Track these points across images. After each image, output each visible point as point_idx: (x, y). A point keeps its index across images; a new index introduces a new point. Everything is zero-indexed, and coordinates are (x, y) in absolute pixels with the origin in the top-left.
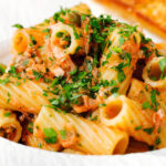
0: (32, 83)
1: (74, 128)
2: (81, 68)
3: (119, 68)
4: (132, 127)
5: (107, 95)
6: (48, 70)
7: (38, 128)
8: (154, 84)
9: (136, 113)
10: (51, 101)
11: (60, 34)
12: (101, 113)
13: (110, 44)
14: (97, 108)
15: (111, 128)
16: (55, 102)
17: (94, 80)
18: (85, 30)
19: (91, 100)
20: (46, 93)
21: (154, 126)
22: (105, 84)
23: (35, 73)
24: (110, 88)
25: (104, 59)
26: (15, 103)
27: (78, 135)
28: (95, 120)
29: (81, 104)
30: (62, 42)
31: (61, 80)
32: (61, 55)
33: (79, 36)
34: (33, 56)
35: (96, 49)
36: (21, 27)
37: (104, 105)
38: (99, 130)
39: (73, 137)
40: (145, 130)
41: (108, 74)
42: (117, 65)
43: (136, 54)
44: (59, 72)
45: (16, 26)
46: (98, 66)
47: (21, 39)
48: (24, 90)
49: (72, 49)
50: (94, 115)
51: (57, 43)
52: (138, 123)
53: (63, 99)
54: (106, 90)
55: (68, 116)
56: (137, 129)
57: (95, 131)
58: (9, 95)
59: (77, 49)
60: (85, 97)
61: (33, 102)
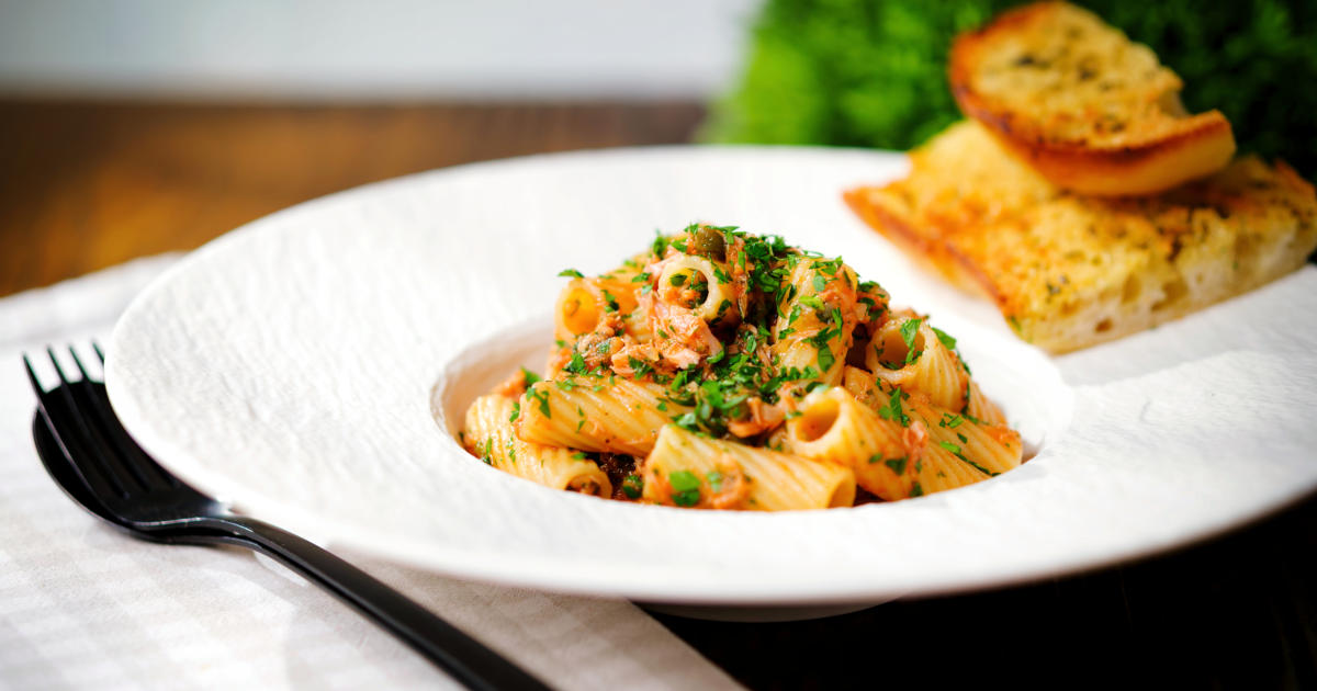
0: (627, 383)
1: (739, 467)
2: (734, 349)
3: (820, 341)
4: (862, 456)
5: (799, 395)
6: (661, 357)
7: (656, 472)
8: (895, 377)
9: (869, 427)
10: (675, 420)
11: (679, 280)
12: (792, 434)
13: (793, 293)
14: (783, 425)
15: (819, 460)
16: (689, 417)
17: (766, 370)
18: (738, 264)
19: (766, 407)
20: (663, 403)
21: (908, 454)
22: (794, 375)
23: (633, 362)
24: (804, 384)
25: (782, 324)
27: (748, 480)
28: (779, 448)
29: (747, 416)
30: (686, 293)
31: (695, 373)
32: (687, 322)
33: (727, 278)
34: (618, 333)
35: (761, 308)
36: (580, 275)
37: (798, 414)
38: (793, 466)
39: (739, 484)
40: (889, 463)
41: (795, 354)
42: (815, 333)
43: (851, 310)
44: (686, 358)
45: (569, 273)
46: (770, 342)
47: (578, 303)
48: (615, 401)
49: (710, 307)
50: (774, 440)
51: (674, 297)
52: (873, 447)
53: (706, 411)
54: (796, 387)
55: (719, 444)
56: (872, 460)
57: (785, 468)
58: (581, 413)
59: (723, 308)
60: (754, 401)
61: (635, 425)
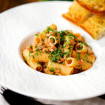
0: (44, 54)
3: (69, 48)
5: (67, 57)
7: (48, 68)
8: (79, 51)
9: (76, 62)
10: (51, 59)
11: (51, 39)
12: (66, 62)
13: (66, 41)
15: (69, 67)
17: (62, 52)
19: (62, 59)
20: (49, 57)
26: (40, 60)
27: (60, 69)
32: (52, 45)
34: (43, 45)
37: (67, 60)
40: (78, 66)
41: (66, 50)
43: (73, 43)
45: (36, 35)
46: (63, 48)
49: (55, 43)
51: (50, 41)
56: (76, 66)
61: (45, 59)
